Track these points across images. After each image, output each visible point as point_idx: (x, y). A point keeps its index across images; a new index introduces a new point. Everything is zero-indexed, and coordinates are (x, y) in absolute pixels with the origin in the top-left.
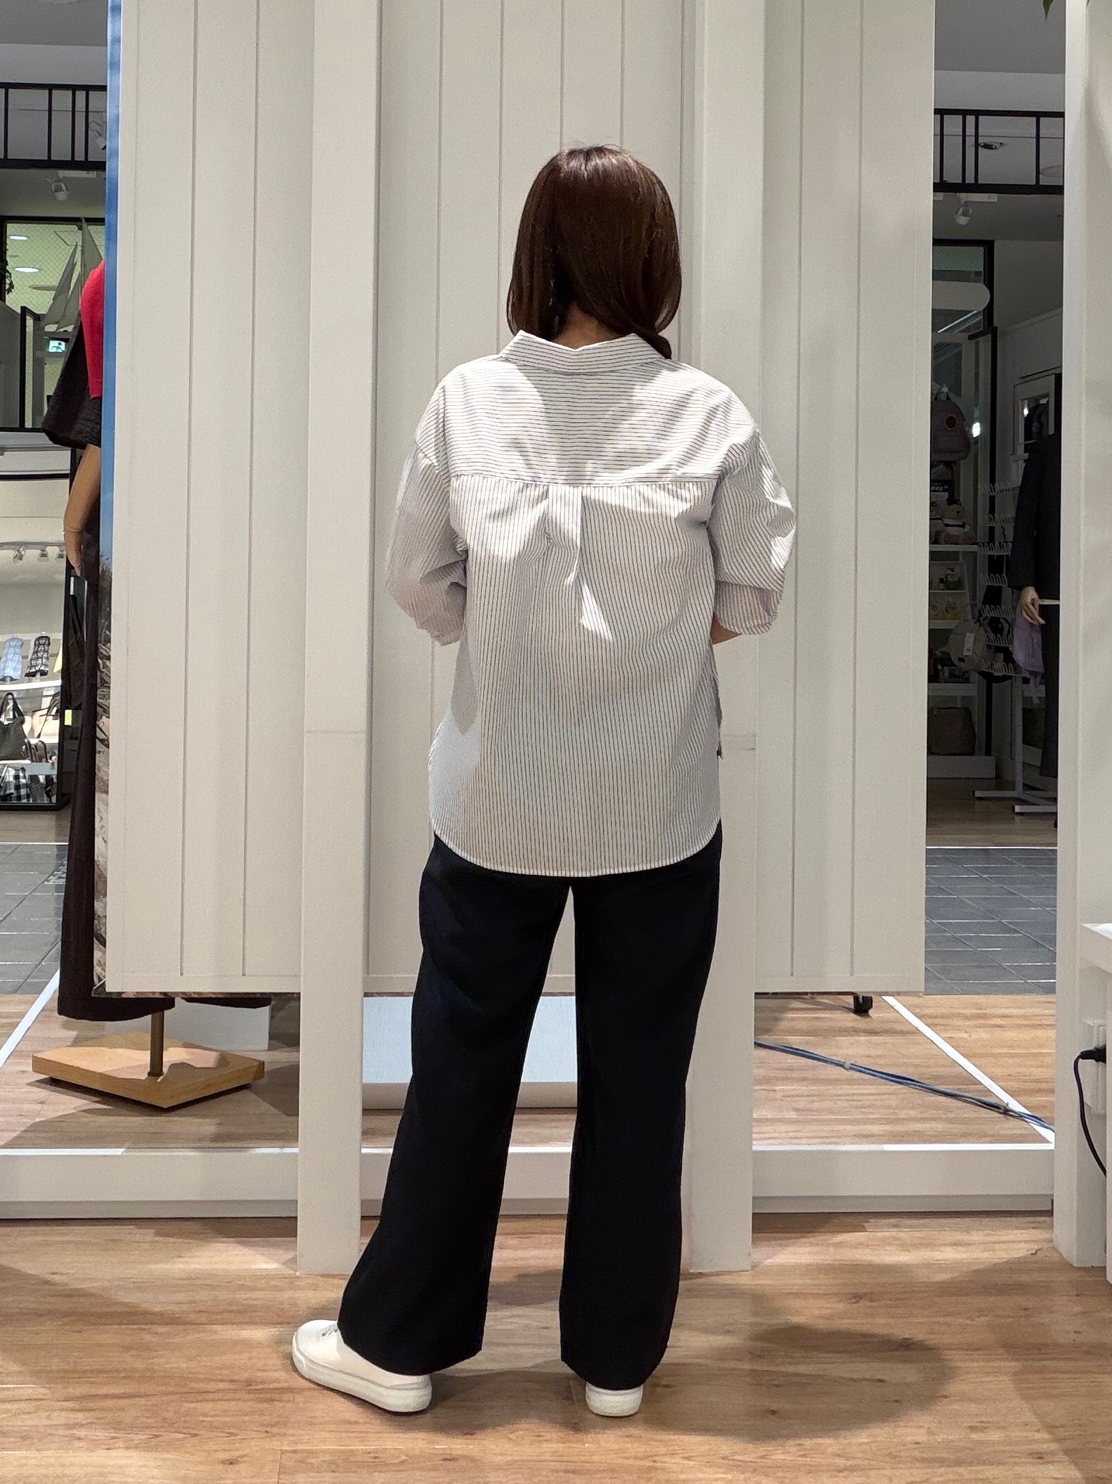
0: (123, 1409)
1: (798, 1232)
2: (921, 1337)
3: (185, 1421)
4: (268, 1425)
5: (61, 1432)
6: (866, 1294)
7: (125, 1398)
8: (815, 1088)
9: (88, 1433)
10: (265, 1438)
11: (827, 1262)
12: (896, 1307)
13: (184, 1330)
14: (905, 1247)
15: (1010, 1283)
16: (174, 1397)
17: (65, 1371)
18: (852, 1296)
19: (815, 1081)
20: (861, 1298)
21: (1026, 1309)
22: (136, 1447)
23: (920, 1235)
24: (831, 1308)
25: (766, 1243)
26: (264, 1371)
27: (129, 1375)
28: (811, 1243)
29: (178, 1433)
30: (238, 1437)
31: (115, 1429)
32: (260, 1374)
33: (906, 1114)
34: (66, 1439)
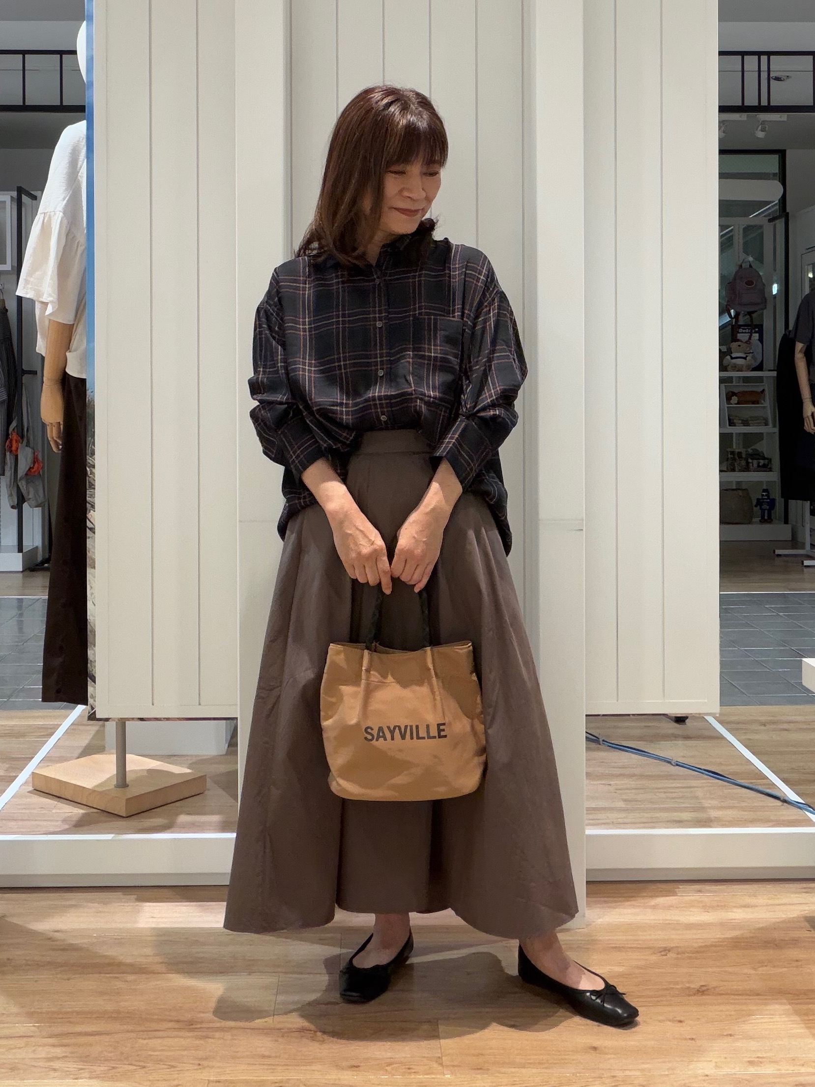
0: (91, 1045)
1: (623, 897)
2: (715, 984)
3: (138, 1055)
4: (201, 1059)
5: (41, 1064)
6: (672, 948)
7: (96, 1035)
8: (640, 783)
9: (63, 1065)
10: (197, 1069)
11: (647, 921)
12: (696, 958)
13: (146, 978)
14: (706, 908)
15: (786, 939)
16: (133, 1034)
17: (54, 1013)
18: (661, 950)
19: (642, 776)
20: (669, 951)
21: (797, 961)
22: (97, 1077)
23: (716, 899)
24: (647, 960)
25: (599, 905)
26: (203, 1012)
27: (102, 1016)
28: (634, 907)
29: (131, 1065)
30: (177, 1069)
31: (84, 1061)
32: (202, 1015)
33: (710, 804)
34: (44, 1069)
